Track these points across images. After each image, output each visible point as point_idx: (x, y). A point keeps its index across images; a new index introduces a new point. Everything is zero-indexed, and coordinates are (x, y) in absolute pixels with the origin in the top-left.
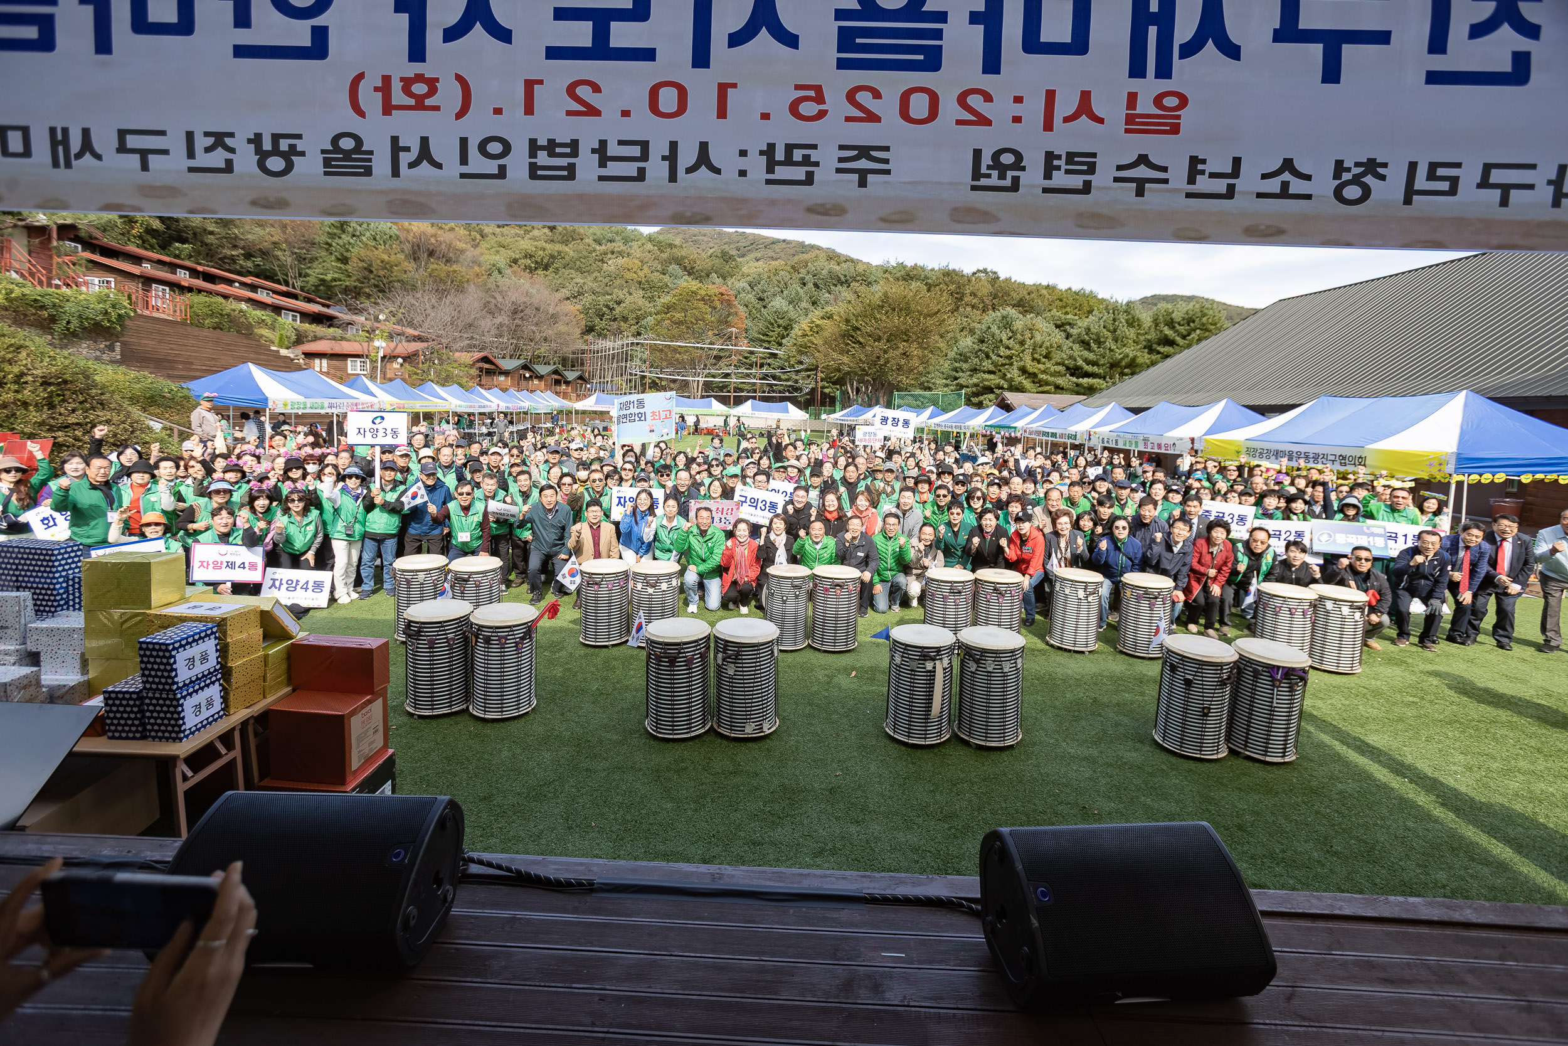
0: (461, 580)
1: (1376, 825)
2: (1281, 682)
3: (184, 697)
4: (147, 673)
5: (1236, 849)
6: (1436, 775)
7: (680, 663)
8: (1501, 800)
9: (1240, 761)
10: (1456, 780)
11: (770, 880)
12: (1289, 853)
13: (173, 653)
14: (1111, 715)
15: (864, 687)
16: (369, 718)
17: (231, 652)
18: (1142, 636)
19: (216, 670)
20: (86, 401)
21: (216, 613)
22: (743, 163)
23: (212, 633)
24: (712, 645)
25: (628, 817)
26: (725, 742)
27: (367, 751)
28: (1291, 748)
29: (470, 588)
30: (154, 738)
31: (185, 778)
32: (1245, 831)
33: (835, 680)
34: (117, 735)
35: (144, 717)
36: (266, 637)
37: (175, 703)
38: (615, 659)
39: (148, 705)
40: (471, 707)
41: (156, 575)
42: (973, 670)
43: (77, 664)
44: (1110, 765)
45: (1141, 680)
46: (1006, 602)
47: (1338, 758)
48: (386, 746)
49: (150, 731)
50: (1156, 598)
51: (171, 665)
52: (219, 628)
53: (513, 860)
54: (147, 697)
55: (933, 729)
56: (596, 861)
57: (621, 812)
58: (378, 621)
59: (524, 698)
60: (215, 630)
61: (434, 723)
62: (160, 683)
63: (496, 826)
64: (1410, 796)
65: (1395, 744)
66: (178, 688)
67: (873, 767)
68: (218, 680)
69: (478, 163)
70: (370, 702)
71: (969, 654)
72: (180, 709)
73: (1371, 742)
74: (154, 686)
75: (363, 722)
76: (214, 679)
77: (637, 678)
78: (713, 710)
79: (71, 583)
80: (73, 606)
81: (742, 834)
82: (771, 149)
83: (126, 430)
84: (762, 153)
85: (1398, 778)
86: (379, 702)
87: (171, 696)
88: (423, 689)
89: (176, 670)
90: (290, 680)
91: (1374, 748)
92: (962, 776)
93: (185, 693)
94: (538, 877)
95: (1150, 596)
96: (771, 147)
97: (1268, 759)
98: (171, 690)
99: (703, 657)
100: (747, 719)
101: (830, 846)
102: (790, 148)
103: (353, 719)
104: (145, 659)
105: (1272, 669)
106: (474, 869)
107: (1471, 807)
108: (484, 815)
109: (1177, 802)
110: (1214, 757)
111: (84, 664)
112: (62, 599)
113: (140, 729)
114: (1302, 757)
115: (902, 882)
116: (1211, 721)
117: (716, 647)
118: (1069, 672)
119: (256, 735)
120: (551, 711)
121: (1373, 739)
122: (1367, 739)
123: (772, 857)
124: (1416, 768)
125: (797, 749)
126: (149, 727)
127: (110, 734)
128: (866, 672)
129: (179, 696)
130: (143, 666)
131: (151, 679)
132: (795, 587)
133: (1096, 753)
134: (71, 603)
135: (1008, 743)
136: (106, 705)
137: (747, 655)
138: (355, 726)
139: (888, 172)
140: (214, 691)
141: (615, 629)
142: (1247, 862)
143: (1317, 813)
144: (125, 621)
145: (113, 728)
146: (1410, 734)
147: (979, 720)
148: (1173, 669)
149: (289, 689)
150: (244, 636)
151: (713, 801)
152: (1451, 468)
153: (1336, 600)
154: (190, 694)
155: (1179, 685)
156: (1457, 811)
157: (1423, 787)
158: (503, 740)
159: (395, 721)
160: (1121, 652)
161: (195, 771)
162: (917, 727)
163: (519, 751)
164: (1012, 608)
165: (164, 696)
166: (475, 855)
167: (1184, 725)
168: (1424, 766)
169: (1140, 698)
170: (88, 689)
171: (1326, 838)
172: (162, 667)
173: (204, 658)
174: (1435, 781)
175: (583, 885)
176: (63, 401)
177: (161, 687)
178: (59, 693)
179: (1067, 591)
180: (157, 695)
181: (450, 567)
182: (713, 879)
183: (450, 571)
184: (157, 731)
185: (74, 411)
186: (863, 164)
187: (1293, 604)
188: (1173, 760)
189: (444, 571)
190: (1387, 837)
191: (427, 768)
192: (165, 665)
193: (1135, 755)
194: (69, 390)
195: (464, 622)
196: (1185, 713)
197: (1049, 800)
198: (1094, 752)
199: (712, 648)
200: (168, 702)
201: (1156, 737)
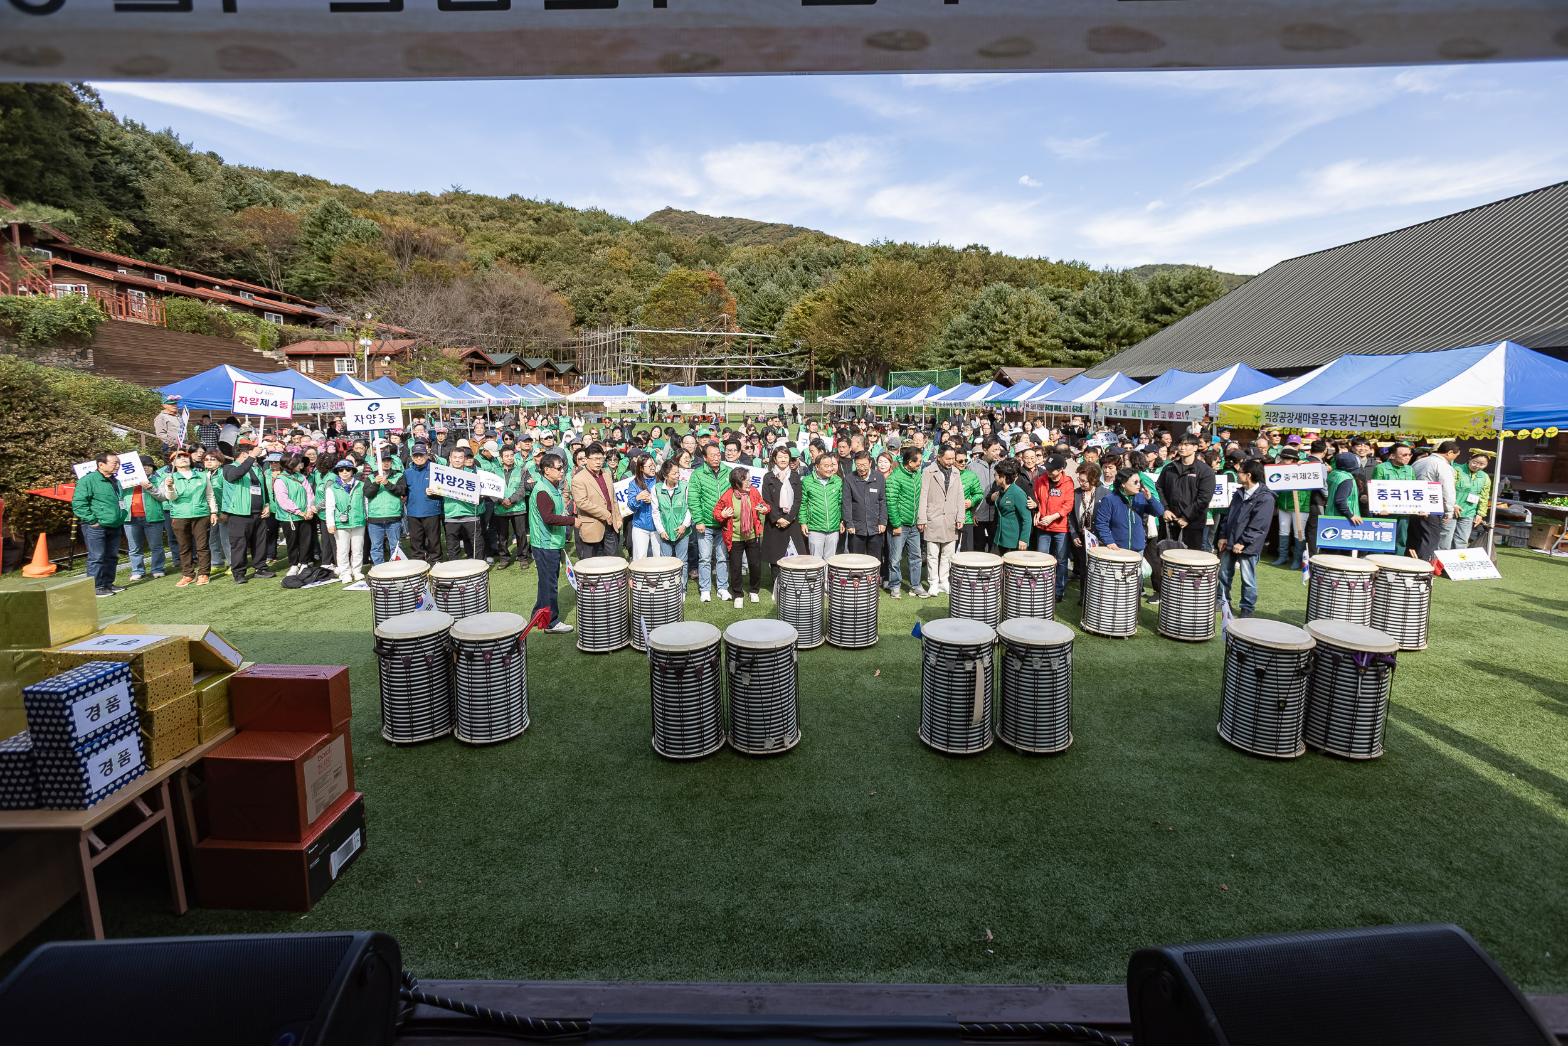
0: (443, 588)
1: (1495, 832)
2: (1366, 669)
3: (88, 755)
4: (36, 728)
5: (1340, 870)
6: (1545, 767)
7: (689, 674)
9: (1321, 760)
12: (1404, 873)
13: (68, 703)
14: (1166, 709)
15: (891, 688)
16: (328, 760)
17: (150, 693)
18: (1187, 618)
19: (130, 718)
20: (37, 408)
21: (130, 649)
24: (723, 652)
25: (637, 859)
26: (742, 760)
27: (327, 799)
28: (1377, 743)
29: (454, 595)
30: (52, 807)
31: (94, 852)
32: (1346, 846)
33: (859, 680)
34: (5, 804)
35: (37, 781)
36: (198, 671)
37: (74, 763)
38: (616, 666)
39: (41, 767)
40: (456, 731)
41: (54, 607)
42: (1018, 668)
44: (1175, 769)
46: (1039, 587)
47: (1428, 751)
48: (351, 789)
49: (46, 798)
50: (1201, 576)
51: (67, 717)
52: (133, 666)
54: (39, 758)
55: (975, 736)
57: (629, 853)
59: (516, 720)
60: (126, 670)
61: (414, 751)
62: (54, 740)
64: (1524, 794)
65: (1488, 732)
66: (78, 745)
67: (911, 785)
68: (136, 729)
70: (327, 742)
71: (1010, 649)
72: (82, 770)
73: (1461, 730)
74: (47, 744)
75: (321, 766)
76: (128, 728)
77: (642, 690)
78: (726, 723)
81: (770, 875)
83: (85, 439)
85: (1503, 773)
86: (340, 741)
87: (69, 755)
88: (402, 718)
89: (73, 723)
90: (232, 721)
91: (1466, 737)
92: (1012, 790)
93: (88, 750)
94: (510, 1019)
95: (1194, 574)
97: (1352, 755)
98: (68, 748)
99: (714, 665)
100: (767, 734)
101: (872, 885)
103: (308, 766)
104: (33, 712)
105: (1355, 655)
109: (1261, 812)
110: (1292, 755)
113: (34, 796)
114: (1390, 752)
116: (1288, 716)
117: (728, 653)
118: (1111, 660)
119: (191, 787)
120: (547, 731)
121: (1461, 726)
122: (1454, 727)
123: (806, 903)
124: (1520, 760)
125: (823, 764)
126: (44, 794)
128: (891, 670)
129: (79, 754)
130: (31, 720)
131: (42, 736)
132: (809, 580)
133: (1157, 756)
135: (1059, 748)
137: (762, 660)
138: (311, 772)
140: (131, 743)
141: (615, 634)
142: (1357, 886)
143: (1423, 819)
144: (19, 663)
146: (1500, 719)
147: (1026, 723)
148: (1241, 658)
149: (232, 730)
150: (168, 673)
151: (733, 834)
152: (1498, 423)
153: (1398, 571)
154: (96, 751)
155: (1249, 677)
157: (1535, 784)
158: (492, 768)
159: (371, 751)
160: (1163, 636)
161: (108, 841)
162: (957, 735)
163: (509, 781)
164: (1044, 592)
165: (61, 755)
166: (422, 988)
167: (1256, 721)
168: (1527, 756)
169: (1194, 688)
172: (55, 721)
173: (113, 704)
174: (1546, 775)
175: (572, 1030)
176: (11, 409)
177: (55, 745)
179: (1103, 573)
180: (52, 755)
181: (431, 573)
183: (431, 578)
184: (55, 798)
185: (23, 419)
187: (1352, 578)
188: (1245, 760)
189: (423, 577)
190: (1511, 848)
191: (405, 808)
192: (59, 717)
193: (1202, 756)
194: (17, 397)
195: (444, 636)
196: (1257, 707)
197: (1115, 815)
198: (1154, 754)
199: (723, 656)
200: (66, 763)
201: (1222, 734)
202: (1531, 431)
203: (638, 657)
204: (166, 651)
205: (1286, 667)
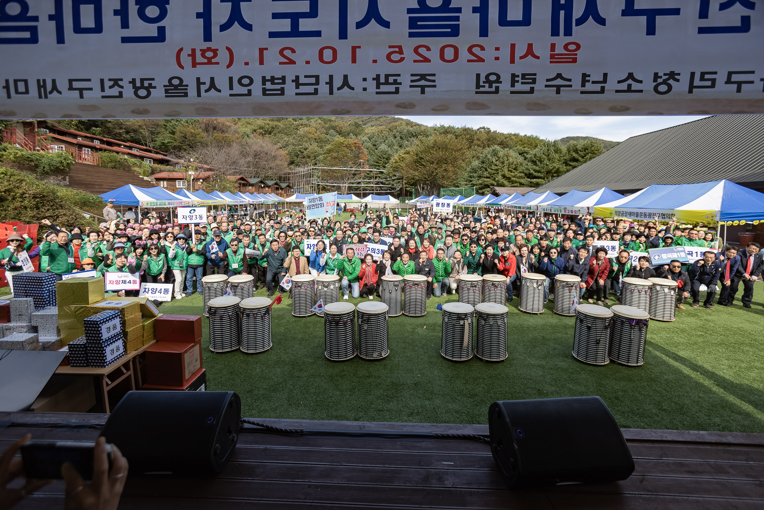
0: (234, 287)
1: (684, 395)
2: (635, 327)
3: (106, 346)
4: (88, 335)
5: (614, 409)
6: (714, 370)
7: (340, 324)
8: (746, 382)
9: (616, 366)
10: (724, 373)
11: (387, 428)
12: (641, 410)
13: (100, 325)
14: (552, 344)
15: (430, 334)
16: (193, 354)
17: (127, 324)
18: (566, 305)
19: (120, 333)
20: (54, 205)
21: (119, 306)
22: (365, 84)
23: (118, 315)
24: (356, 315)
25: (318, 399)
26: (364, 362)
27: (192, 370)
28: (641, 359)
29: (239, 290)
30: (92, 366)
31: (108, 385)
32: (619, 400)
33: (416, 330)
34: (75, 365)
35: (87, 356)
36: (143, 316)
37: (102, 349)
38: (309, 323)
39: (89, 350)
40: (241, 348)
41: (91, 288)
42: (483, 324)
43: (55, 331)
44: (551, 369)
45: (566, 327)
46: (498, 290)
47: (665, 363)
48: (201, 368)
49: (91, 363)
50: (572, 286)
51: (99, 331)
52: (121, 312)
53: (264, 421)
54: (89, 347)
55: (464, 353)
56: (304, 421)
57: (315, 397)
58: (195, 307)
59: (266, 343)
61: (224, 356)
62: (94, 340)
63: (255, 404)
64: (701, 381)
65: (693, 356)
66: (103, 342)
67: (436, 373)
68: (122, 338)
69: (238, 89)
70: (193, 346)
71: (481, 316)
72: (104, 352)
74: (92, 341)
75: (190, 356)
76: (119, 337)
77: (320, 331)
78: (357, 346)
79: (51, 293)
80: (52, 304)
81: (373, 406)
82: (378, 77)
83: (73, 218)
84: (374, 79)
85: (695, 372)
86: (198, 346)
87: (100, 346)
88: (218, 340)
89: (101, 333)
90: (155, 337)
91: (682, 358)
92: (479, 376)
93: (106, 344)
94: (277, 429)
95: (569, 286)
96: (378, 76)
97: (629, 364)
98: (99, 343)
99: (352, 321)
100: (374, 351)
101: (416, 411)
102: (387, 76)
103: (186, 355)
104: (87, 329)
105: (630, 320)
106: (246, 425)
107: (732, 386)
108: (249, 399)
109: (585, 386)
110: (603, 364)
111: (59, 331)
112: (47, 301)
113: (86, 362)
114: (646, 363)
115: (451, 428)
116: (601, 346)
117: (358, 316)
118: (530, 324)
119: (140, 363)
121: (682, 354)
122: (678, 354)
123: (388, 417)
124: (704, 367)
125: (398, 364)
126: (90, 361)
127: (72, 365)
128: (431, 326)
129: (103, 346)
130: (86, 332)
131: (90, 338)
132: (395, 286)
133: (544, 363)
134: (51, 302)
135: (501, 359)
136: (70, 350)
137: (373, 319)
138: (187, 358)
139: (435, 86)
140: (120, 343)
141: (309, 308)
142: (620, 415)
143: (655, 390)
144: (77, 311)
145: (73, 362)
146: (700, 350)
147: (487, 348)
148: (581, 321)
149: (155, 341)
150: (133, 316)
151: (358, 391)
152: (718, 218)
153: (661, 285)
154: (109, 345)
155: (585, 329)
156: (724, 388)
157: (707, 377)
158: (257, 363)
159: (205, 355)
160: (556, 313)
161: (112, 381)
162: (457, 352)
163: (264, 368)
164: (501, 293)
165: (97, 346)
166: (246, 419)
167: (587, 348)
168: (707, 366)
169: (566, 336)
170: (61, 343)
171: (659, 403)
172: (95, 332)
173: (115, 327)
174: (713, 373)
175: (298, 432)
176: (43, 205)
177: (95, 342)
178: (47, 346)
179: (528, 284)
180: (93, 346)
181: (229, 280)
182: (360, 429)
183: (229, 282)
184: (94, 363)
185: (48, 210)
186: (423, 83)
187: (640, 288)
188: (583, 365)
189: (226, 282)
190: (689, 401)
191: (221, 378)
192: (97, 331)
193: (563, 364)
194: (46, 200)
195: (236, 307)
196: (588, 343)
197: (522, 387)
198: (543, 363)
199: (356, 316)
200: (98, 349)
201: (574, 355)
202: (733, 222)
203: (319, 319)
204: (132, 307)
205: (600, 325)
